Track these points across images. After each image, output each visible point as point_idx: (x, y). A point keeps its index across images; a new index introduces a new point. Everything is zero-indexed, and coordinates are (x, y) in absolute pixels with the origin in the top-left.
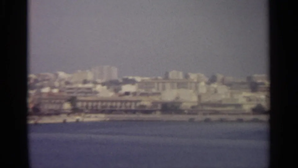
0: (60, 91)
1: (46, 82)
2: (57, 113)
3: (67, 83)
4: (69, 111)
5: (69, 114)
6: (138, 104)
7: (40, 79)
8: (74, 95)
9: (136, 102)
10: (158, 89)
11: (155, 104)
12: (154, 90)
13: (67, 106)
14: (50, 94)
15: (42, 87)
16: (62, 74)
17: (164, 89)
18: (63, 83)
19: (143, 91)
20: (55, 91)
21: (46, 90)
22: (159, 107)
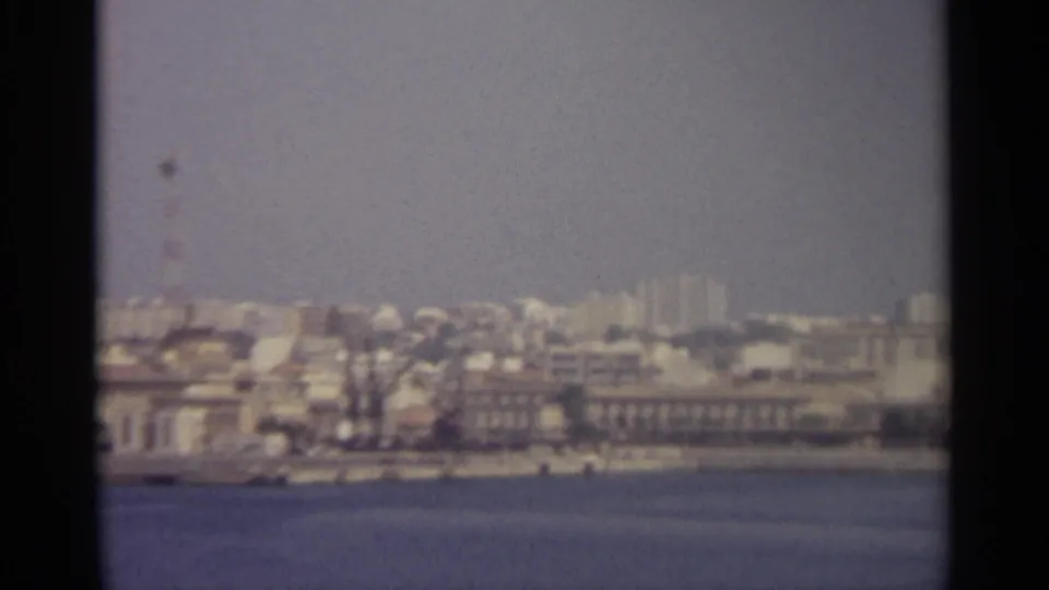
0: (529, 366)
1: (479, 335)
2: (519, 443)
3: (554, 338)
4: (560, 436)
5: (557, 447)
6: (799, 412)
7: (460, 324)
8: (577, 380)
9: (791, 403)
10: (871, 357)
11: (857, 410)
12: (856, 363)
13: (551, 418)
14: (494, 377)
15: (467, 351)
16: (534, 307)
17: (890, 358)
18: (538, 337)
19: (817, 365)
20: (513, 365)
21: (481, 362)
22: (875, 422)
